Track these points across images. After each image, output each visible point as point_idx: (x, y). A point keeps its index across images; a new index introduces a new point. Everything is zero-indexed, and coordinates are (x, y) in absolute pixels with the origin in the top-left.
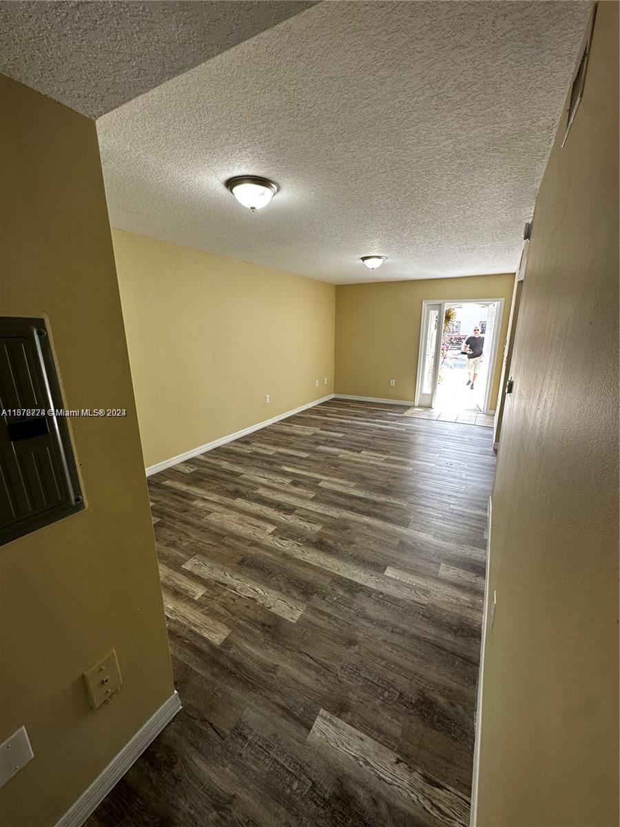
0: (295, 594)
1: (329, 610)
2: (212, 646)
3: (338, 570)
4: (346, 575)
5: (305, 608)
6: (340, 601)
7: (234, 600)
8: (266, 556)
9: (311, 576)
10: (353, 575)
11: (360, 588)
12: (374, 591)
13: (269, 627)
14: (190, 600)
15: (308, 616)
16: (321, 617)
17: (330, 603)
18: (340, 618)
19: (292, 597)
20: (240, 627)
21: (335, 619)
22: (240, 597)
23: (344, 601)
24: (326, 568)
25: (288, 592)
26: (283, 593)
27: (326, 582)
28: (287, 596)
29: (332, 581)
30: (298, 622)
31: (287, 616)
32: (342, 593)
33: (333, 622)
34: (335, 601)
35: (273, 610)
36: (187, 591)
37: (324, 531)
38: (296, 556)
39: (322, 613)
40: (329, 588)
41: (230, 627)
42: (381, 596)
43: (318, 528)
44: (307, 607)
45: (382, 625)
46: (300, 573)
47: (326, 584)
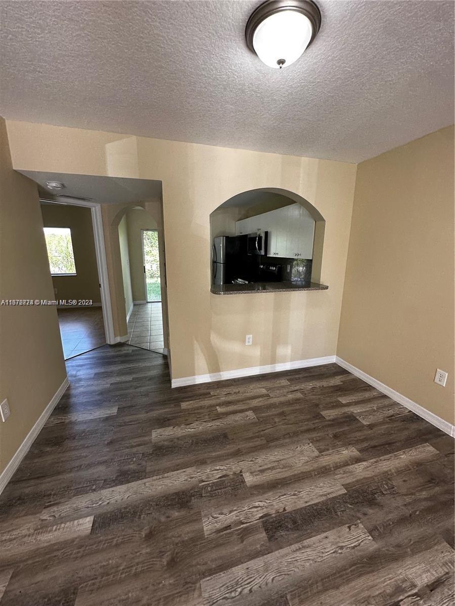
0: (166, 443)
1: (135, 450)
2: (182, 402)
3: (145, 484)
4: (134, 485)
5: (153, 440)
6: (130, 460)
7: (198, 418)
8: (215, 451)
9: (165, 462)
10: (128, 490)
11: (117, 482)
12: (103, 488)
13: (165, 421)
14: (219, 405)
15: (146, 438)
16: (137, 443)
17: (137, 454)
18: (124, 450)
19: (167, 440)
20: (181, 412)
21: (128, 448)
22: (197, 421)
23: (126, 462)
24: (158, 477)
25: (171, 441)
26: (174, 438)
27: (149, 466)
28: (170, 438)
29: (145, 471)
30: (151, 432)
31: (159, 431)
32: (132, 466)
33: (128, 445)
34: (133, 458)
35: (172, 428)
36: (227, 406)
37: (196, 526)
38: (194, 468)
39: (139, 445)
40: (144, 463)
41: (183, 410)
42: (94, 487)
43: (208, 526)
44: (151, 442)
45: (89, 466)
46: (176, 458)
47: (149, 464)
